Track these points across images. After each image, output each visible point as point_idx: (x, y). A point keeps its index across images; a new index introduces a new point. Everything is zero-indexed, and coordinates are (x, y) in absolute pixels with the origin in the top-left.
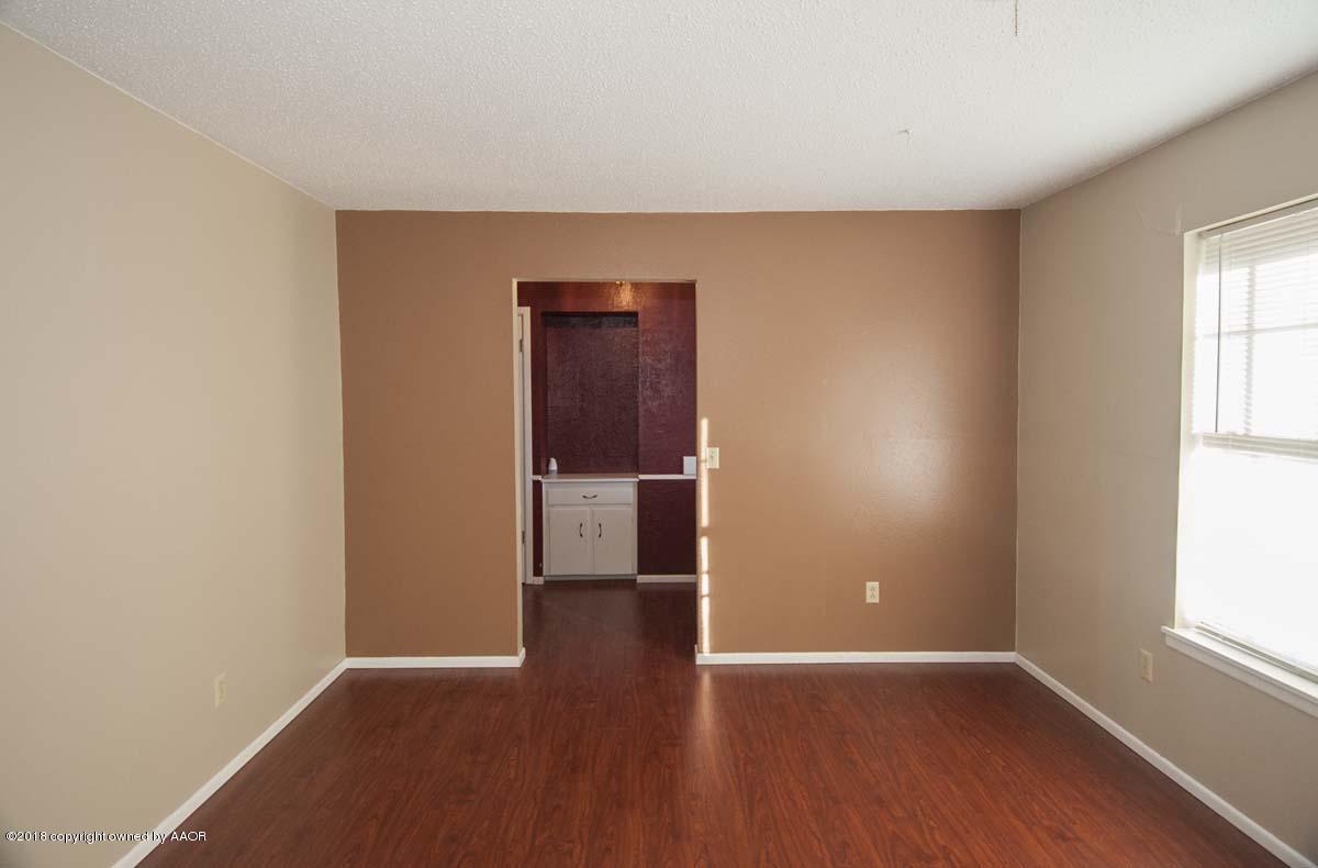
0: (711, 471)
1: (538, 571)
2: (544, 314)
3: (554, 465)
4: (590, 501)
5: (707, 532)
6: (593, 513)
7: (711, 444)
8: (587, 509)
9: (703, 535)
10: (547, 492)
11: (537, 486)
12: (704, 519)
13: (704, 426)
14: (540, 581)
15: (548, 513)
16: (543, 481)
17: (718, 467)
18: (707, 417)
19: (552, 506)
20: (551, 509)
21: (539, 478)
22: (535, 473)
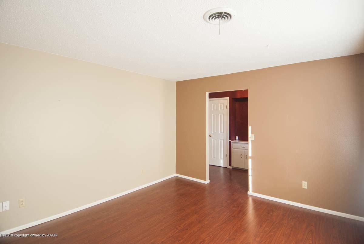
0: (252, 141)
1: (230, 165)
2: (232, 99)
3: (237, 138)
4: (244, 148)
5: (251, 158)
6: (244, 151)
7: (252, 133)
8: (243, 150)
9: (249, 158)
10: (233, 145)
11: (230, 143)
12: (250, 154)
13: (250, 128)
14: (231, 167)
15: (233, 150)
16: (232, 142)
17: (254, 140)
18: (250, 125)
19: (234, 148)
20: (234, 149)
21: (231, 141)
22: (230, 139)
